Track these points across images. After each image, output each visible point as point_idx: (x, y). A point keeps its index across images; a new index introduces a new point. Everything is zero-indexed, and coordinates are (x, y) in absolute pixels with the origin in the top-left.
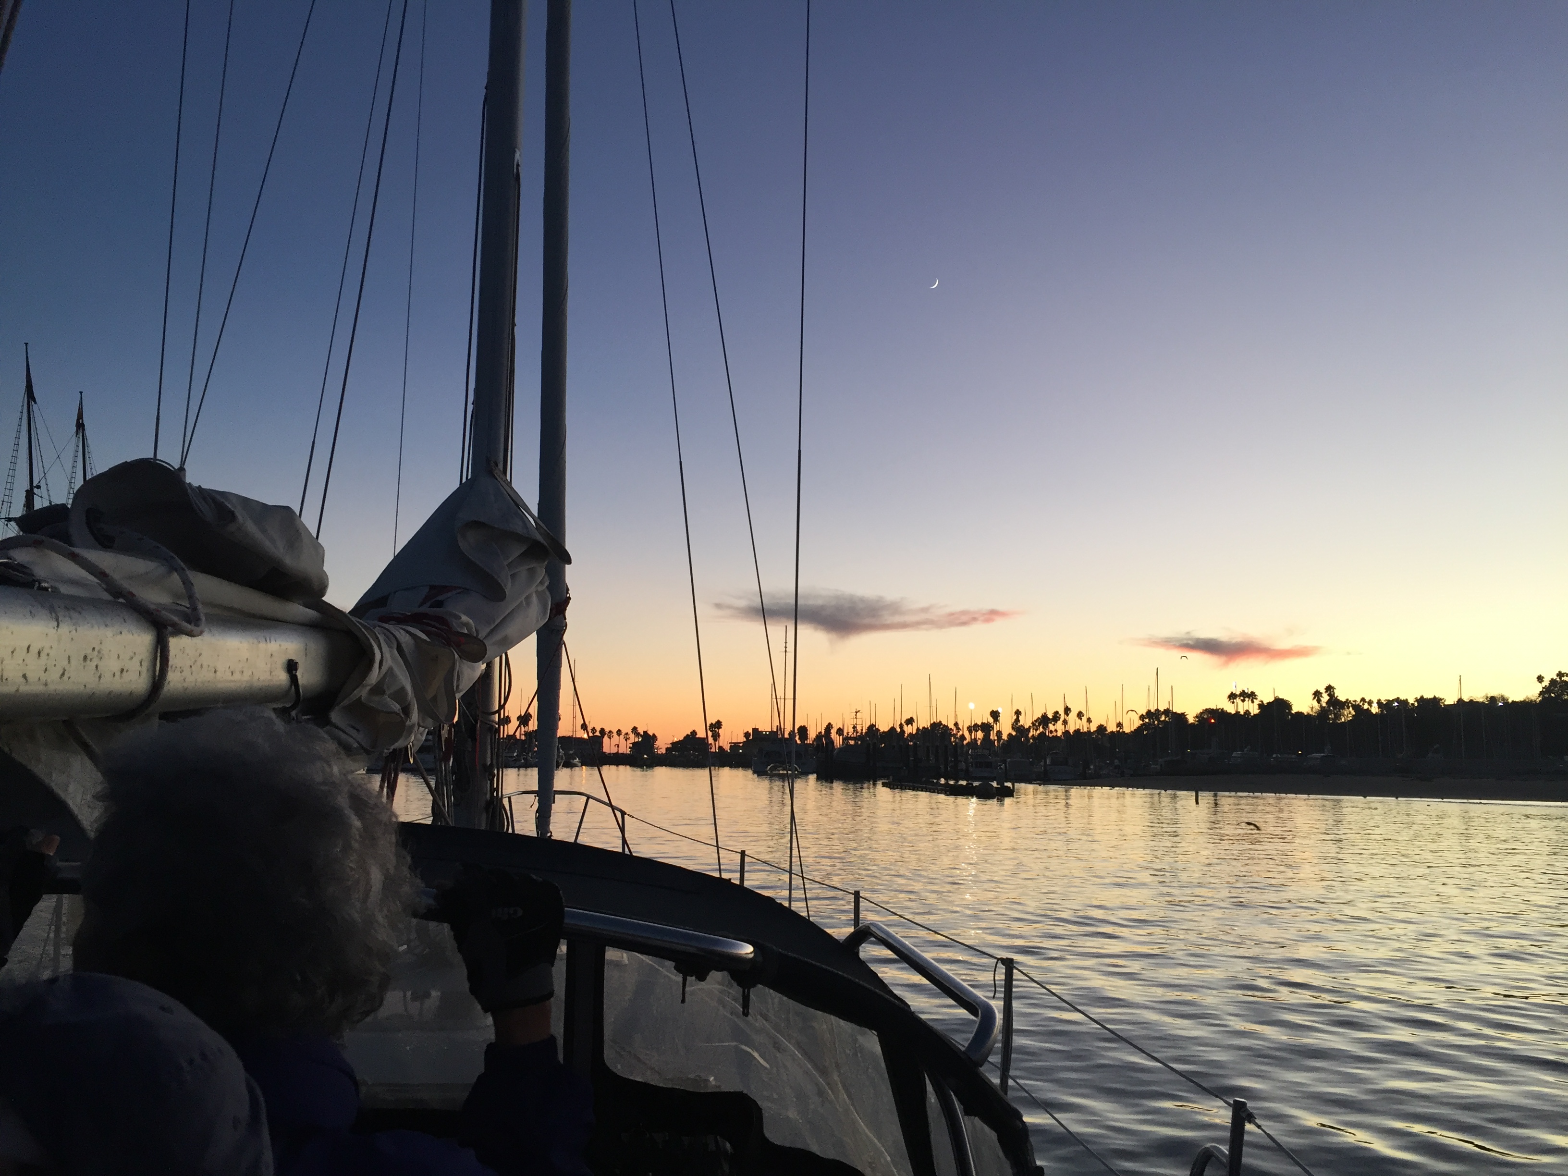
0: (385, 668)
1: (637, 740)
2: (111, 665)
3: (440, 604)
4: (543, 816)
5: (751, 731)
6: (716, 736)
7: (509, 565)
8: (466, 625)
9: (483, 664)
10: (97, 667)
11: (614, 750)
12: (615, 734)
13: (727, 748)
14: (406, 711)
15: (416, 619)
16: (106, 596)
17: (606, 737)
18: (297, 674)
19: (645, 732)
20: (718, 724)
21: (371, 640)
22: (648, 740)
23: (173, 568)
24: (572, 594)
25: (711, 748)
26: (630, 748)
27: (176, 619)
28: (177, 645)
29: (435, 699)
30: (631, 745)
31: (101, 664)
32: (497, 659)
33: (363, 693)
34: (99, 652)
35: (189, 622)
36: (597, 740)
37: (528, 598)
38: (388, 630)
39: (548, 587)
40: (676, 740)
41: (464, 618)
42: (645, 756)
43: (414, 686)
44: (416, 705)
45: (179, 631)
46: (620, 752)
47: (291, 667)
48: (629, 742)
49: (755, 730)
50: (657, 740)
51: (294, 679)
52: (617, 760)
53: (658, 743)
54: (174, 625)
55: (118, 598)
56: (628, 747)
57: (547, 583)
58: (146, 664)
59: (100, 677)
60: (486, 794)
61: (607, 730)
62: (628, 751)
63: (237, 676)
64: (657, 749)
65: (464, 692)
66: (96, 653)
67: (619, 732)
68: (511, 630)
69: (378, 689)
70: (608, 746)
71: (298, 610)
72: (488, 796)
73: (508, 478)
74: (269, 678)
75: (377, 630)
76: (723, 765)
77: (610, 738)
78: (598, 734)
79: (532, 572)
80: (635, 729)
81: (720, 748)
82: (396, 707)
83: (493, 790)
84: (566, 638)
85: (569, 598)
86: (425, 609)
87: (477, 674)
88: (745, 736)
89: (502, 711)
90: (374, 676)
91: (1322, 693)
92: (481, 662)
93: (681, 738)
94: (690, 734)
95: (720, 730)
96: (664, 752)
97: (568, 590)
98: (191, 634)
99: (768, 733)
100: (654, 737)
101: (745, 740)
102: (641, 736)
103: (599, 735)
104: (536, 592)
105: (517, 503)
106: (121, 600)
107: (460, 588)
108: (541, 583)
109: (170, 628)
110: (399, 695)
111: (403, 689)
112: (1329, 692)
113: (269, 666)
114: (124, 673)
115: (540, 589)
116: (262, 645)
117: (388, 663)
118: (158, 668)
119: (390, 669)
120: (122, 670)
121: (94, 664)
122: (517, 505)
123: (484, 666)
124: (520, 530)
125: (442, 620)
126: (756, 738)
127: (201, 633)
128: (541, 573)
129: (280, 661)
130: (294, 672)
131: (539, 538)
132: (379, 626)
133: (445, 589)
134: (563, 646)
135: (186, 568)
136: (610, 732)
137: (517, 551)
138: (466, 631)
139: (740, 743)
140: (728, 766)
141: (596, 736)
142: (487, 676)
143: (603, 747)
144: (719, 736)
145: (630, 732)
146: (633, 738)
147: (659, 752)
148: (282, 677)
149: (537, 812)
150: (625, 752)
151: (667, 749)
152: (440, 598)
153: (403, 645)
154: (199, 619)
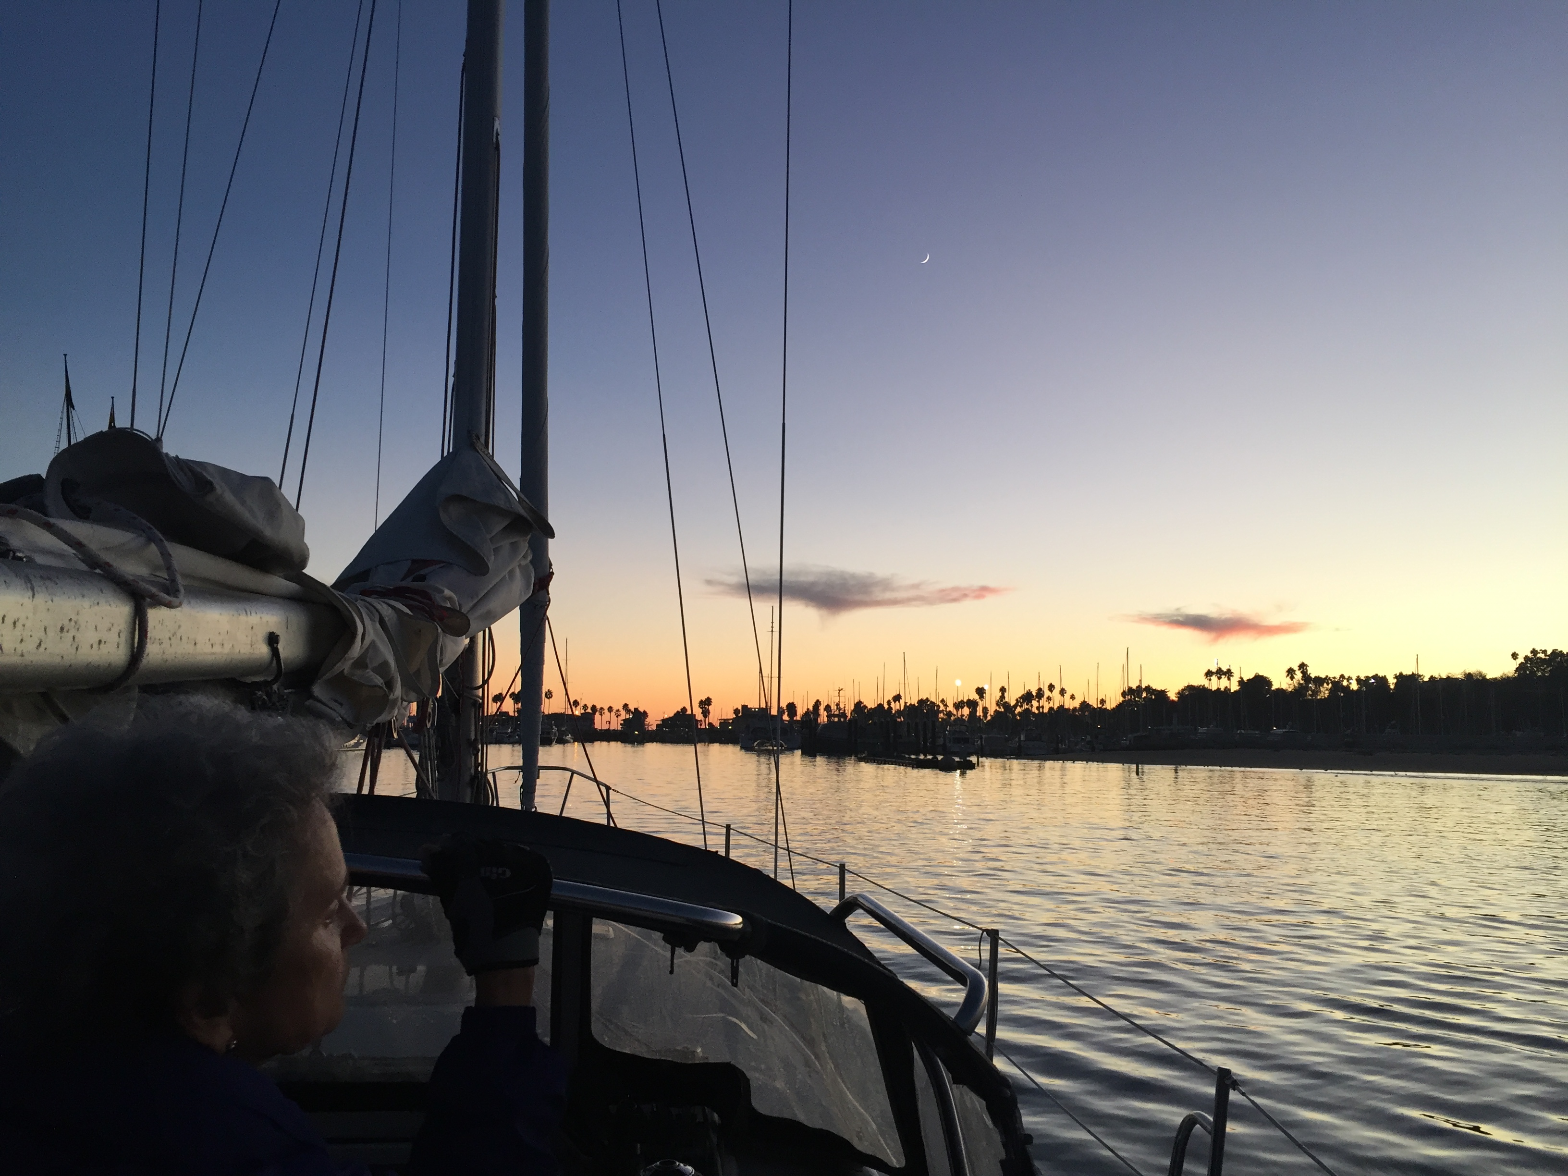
0: (367, 641)
1: (628, 716)
2: (88, 637)
3: (423, 578)
4: (528, 791)
5: (740, 708)
6: (706, 713)
7: (491, 539)
8: (450, 599)
9: (466, 638)
10: (74, 638)
11: (605, 727)
12: (606, 711)
13: (717, 724)
14: (390, 685)
15: (398, 593)
16: (83, 567)
17: (597, 713)
18: (279, 647)
19: (636, 709)
20: (708, 701)
21: (353, 613)
22: (639, 716)
23: (150, 539)
24: (555, 568)
25: (701, 725)
26: (621, 724)
27: (154, 590)
28: (156, 616)
29: (418, 672)
30: (622, 722)
31: (78, 635)
32: (481, 634)
33: (345, 666)
34: (76, 623)
35: (168, 594)
36: (588, 717)
37: (511, 573)
38: (371, 604)
39: (531, 562)
40: (666, 716)
41: (447, 592)
42: (636, 732)
43: (397, 661)
44: (399, 679)
45: (158, 603)
46: (612, 728)
47: (272, 639)
48: (620, 718)
49: (744, 707)
50: (647, 716)
51: (275, 652)
52: (608, 736)
53: (648, 720)
54: (152, 596)
55: (95, 569)
56: (619, 724)
57: (530, 558)
58: (123, 636)
59: (77, 649)
60: (470, 769)
61: (598, 707)
62: (620, 728)
63: (217, 649)
64: (648, 725)
65: (448, 665)
66: (73, 623)
67: (610, 709)
68: (493, 604)
69: (361, 663)
70: (600, 723)
71: (279, 583)
72: (473, 771)
73: (490, 451)
74: (252, 651)
75: (359, 604)
76: (712, 741)
77: (601, 715)
78: (589, 710)
79: (514, 546)
80: (626, 706)
81: (710, 724)
82: (379, 681)
83: (477, 765)
84: (549, 613)
85: (553, 573)
86: (408, 583)
87: (461, 649)
88: (734, 713)
89: (486, 686)
90: (357, 650)
91: (1295, 671)
92: (464, 636)
93: (672, 715)
94: (680, 710)
95: (710, 707)
96: (654, 728)
97: (551, 565)
98: (170, 606)
99: (757, 710)
100: (645, 714)
101: (734, 716)
102: (632, 712)
103: (591, 712)
104: (520, 566)
105: (500, 477)
106: (98, 571)
107: (443, 562)
108: (525, 557)
109: (148, 600)
110: (383, 669)
111: (385, 664)
112: (1302, 670)
113: (250, 638)
114: (102, 645)
115: (523, 563)
116: (243, 618)
117: (371, 636)
118: (136, 640)
119: (373, 643)
120: (100, 641)
121: (71, 635)
122: (500, 479)
123: (467, 641)
124: (502, 503)
125: (425, 594)
126: (745, 714)
127: (180, 605)
128: (524, 547)
129: (261, 634)
130: (275, 645)
131: (523, 512)
132: (361, 600)
133: (426, 563)
134: (547, 621)
135: (163, 539)
136: (602, 708)
137: (499, 525)
138: (449, 605)
139: (730, 719)
140: (717, 742)
141: (588, 712)
142: (470, 650)
143: (594, 724)
144: (709, 713)
145: (621, 708)
146: (624, 715)
147: (650, 729)
148: (263, 650)
149: (522, 787)
150: (616, 729)
151: (658, 725)
152: (422, 572)
153: (386, 619)
154: (178, 591)
